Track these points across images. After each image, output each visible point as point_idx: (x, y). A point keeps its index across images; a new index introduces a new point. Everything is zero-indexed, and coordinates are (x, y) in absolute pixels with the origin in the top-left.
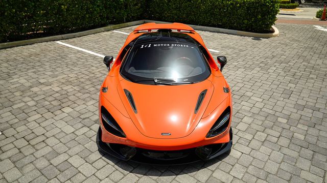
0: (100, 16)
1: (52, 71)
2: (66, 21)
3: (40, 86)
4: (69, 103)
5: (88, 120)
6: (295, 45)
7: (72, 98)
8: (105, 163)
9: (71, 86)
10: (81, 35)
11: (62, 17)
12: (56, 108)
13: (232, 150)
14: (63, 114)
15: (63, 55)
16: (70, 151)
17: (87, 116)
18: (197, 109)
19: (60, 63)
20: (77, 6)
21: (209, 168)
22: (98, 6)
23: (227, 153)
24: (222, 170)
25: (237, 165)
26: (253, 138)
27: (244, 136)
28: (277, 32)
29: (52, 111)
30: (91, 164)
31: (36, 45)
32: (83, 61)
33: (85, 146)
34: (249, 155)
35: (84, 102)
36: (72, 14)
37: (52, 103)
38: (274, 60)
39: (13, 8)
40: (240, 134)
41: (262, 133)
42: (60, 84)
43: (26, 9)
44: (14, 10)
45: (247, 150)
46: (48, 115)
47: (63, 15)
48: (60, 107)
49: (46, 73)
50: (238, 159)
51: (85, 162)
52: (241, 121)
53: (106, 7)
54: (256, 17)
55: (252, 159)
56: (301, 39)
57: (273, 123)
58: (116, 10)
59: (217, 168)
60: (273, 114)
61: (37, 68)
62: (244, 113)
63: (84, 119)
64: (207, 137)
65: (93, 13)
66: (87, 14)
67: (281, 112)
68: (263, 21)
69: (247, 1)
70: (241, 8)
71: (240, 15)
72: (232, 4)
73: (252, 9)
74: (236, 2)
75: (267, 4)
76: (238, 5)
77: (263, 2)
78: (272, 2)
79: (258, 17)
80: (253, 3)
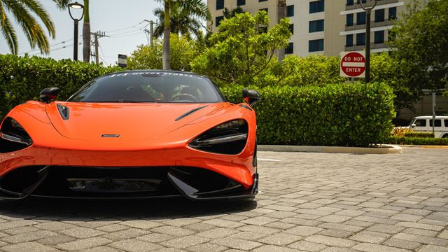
18: (181, 118)
34: (291, 211)
54: (353, 119)
55: (296, 214)
68: (366, 126)
69: (333, 95)
70: (326, 107)
71: (326, 120)
72: (309, 102)
73: (344, 107)
74: (315, 98)
75: (368, 95)
76: (319, 101)
77: (360, 93)
78: (377, 92)
79: (355, 118)
80: (344, 96)
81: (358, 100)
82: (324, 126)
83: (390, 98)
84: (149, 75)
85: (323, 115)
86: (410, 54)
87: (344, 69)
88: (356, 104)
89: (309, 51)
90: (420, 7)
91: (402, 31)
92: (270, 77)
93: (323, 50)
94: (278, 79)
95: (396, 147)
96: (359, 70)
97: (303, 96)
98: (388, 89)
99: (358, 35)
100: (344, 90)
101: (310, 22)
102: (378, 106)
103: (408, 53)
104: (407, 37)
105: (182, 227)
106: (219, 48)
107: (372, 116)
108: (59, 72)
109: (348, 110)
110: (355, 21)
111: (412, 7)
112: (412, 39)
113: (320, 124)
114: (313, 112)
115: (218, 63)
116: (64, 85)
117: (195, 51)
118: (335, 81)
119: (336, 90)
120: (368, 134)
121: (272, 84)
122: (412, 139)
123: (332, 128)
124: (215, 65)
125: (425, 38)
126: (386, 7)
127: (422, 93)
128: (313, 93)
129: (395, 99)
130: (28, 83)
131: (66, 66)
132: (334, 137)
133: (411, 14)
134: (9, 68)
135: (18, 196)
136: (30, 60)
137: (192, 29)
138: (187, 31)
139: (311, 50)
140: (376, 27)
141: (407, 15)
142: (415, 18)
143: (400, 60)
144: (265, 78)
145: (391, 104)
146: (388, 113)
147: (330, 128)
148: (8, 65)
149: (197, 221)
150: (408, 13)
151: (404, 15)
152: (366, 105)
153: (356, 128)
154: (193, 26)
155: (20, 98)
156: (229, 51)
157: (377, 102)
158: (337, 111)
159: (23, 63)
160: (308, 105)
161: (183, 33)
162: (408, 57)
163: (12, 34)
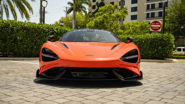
2: (19, 48)
36: (24, 44)
47: (17, 44)
54: (157, 48)
68: (163, 51)
69: (149, 38)
70: (146, 43)
71: (146, 49)
72: (139, 41)
73: (154, 43)
74: (142, 39)
75: (164, 39)
76: (144, 41)
77: (161, 38)
78: (168, 37)
79: (159, 48)
80: (154, 39)
81: (160, 41)
82: (145, 51)
83: (173, 40)
84: (89, 31)
85: (145, 47)
86: (174, 21)
87: (152, 28)
88: (159, 42)
89: (131, 20)
90: (178, 2)
91: (171, 12)
92: (120, 31)
93: (137, 19)
94: (122, 31)
95: (175, 60)
96: (158, 28)
97: (136, 39)
98: (172, 36)
99: (151, 13)
100: (154, 36)
101: (131, 8)
102: (168, 43)
103: (173, 21)
104: (173, 14)
105: (123, 91)
106: (99, 19)
107: (166, 47)
108: (38, 28)
109: (156, 45)
110: (150, 7)
111: (175, 2)
112: (175, 15)
113: (144, 50)
114: (141, 45)
115: (98, 24)
116: (39, 33)
117: (85, 19)
118: (143, 32)
119: (151, 37)
120: (164, 54)
121: (121, 33)
122: (176, 56)
123: (149, 52)
124: (97, 25)
125: (181, 15)
126: (163, 2)
127: (179, 38)
128: (141, 38)
129: (174, 40)
130: (26, 32)
131: (40, 26)
132: (150, 55)
133: (174, 5)
134: (19, 26)
135: (54, 79)
136: (27, 23)
137: (83, 10)
138: (81, 11)
139: (132, 19)
140: (159, 10)
141: (173, 5)
142: (176, 6)
143: (170, 24)
144: (118, 31)
145: (173, 43)
146: (172, 46)
147: (148, 52)
148: (18, 26)
149: (126, 89)
150: (173, 4)
151: (171, 5)
152: (163, 43)
153: (159, 52)
154: (83, 9)
155: (23, 39)
156: (103, 20)
157: (168, 42)
158: (151, 45)
159: (24, 25)
160: (138, 43)
161: (79, 12)
162: (173, 23)
163: (15, 13)
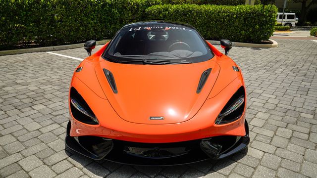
0: (94, 30)
1: (34, 74)
2: (59, 32)
3: (15, 86)
4: (44, 101)
5: (61, 116)
6: (297, 53)
7: (48, 96)
8: (71, 165)
9: (51, 86)
10: (74, 47)
11: (55, 28)
12: (25, 105)
13: (249, 148)
14: (33, 111)
15: (50, 62)
16: (26, 151)
17: (60, 112)
18: (200, 88)
19: (45, 68)
20: (70, 18)
21: (219, 171)
22: (93, 19)
23: (243, 152)
24: (240, 175)
25: (260, 168)
26: (275, 134)
27: (261, 132)
28: (275, 43)
29: (19, 108)
30: (50, 167)
31: (24, 54)
32: (70, 65)
33: (49, 145)
34: (274, 154)
35: (61, 100)
36: (65, 26)
37: (23, 100)
38: (279, 64)
39: (3, 16)
40: (256, 130)
41: (285, 129)
42: (39, 84)
43: (17, 18)
44: (4, 18)
45: (270, 149)
46: (13, 112)
47: (56, 26)
48: (31, 104)
49: (26, 75)
50: (260, 160)
51: (42, 163)
52: (255, 117)
53: (101, 22)
54: (254, 27)
55: (280, 159)
56: (302, 49)
57: (296, 119)
58: (111, 25)
59: (233, 171)
60: (293, 109)
61: (18, 71)
62: (256, 109)
63: (56, 116)
64: (216, 123)
65: (87, 26)
66: (80, 26)
67: (302, 108)
68: (261, 31)
69: (243, 12)
70: (238, 19)
71: (238, 27)
72: (228, 16)
73: (249, 19)
74: (233, 13)
75: (265, 13)
76: (235, 16)
77: (260, 12)
78: (270, 11)
79: (256, 27)
80: (250, 13)
81: (258, 16)
85: (236, 24)
88: (256, 18)
97: (225, 12)
100: (250, 9)
107: (265, 26)
109: (252, 22)
113: (234, 29)
114: (231, 22)
116: (85, 8)
119: (245, 9)
120: (262, 36)
123: (241, 32)
128: (231, 10)
130: (66, 9)
132: (242, 37)
153: (255, 32)
155: (63, 18)
157: (269, 18)
158: (245, 22)
